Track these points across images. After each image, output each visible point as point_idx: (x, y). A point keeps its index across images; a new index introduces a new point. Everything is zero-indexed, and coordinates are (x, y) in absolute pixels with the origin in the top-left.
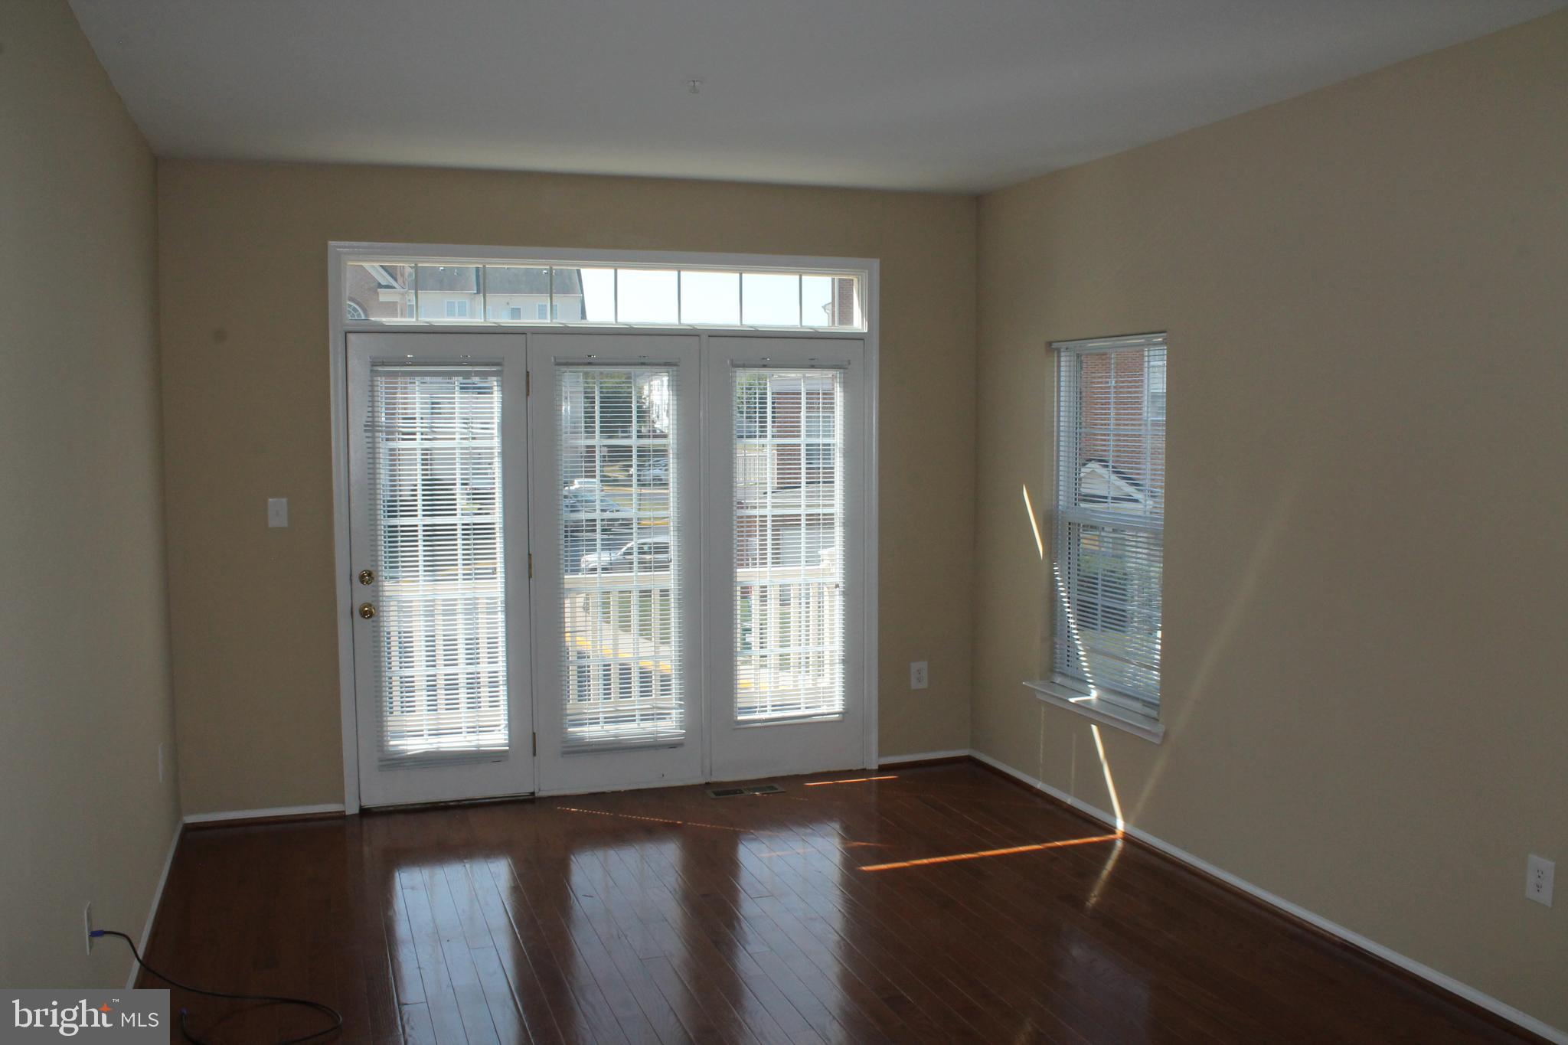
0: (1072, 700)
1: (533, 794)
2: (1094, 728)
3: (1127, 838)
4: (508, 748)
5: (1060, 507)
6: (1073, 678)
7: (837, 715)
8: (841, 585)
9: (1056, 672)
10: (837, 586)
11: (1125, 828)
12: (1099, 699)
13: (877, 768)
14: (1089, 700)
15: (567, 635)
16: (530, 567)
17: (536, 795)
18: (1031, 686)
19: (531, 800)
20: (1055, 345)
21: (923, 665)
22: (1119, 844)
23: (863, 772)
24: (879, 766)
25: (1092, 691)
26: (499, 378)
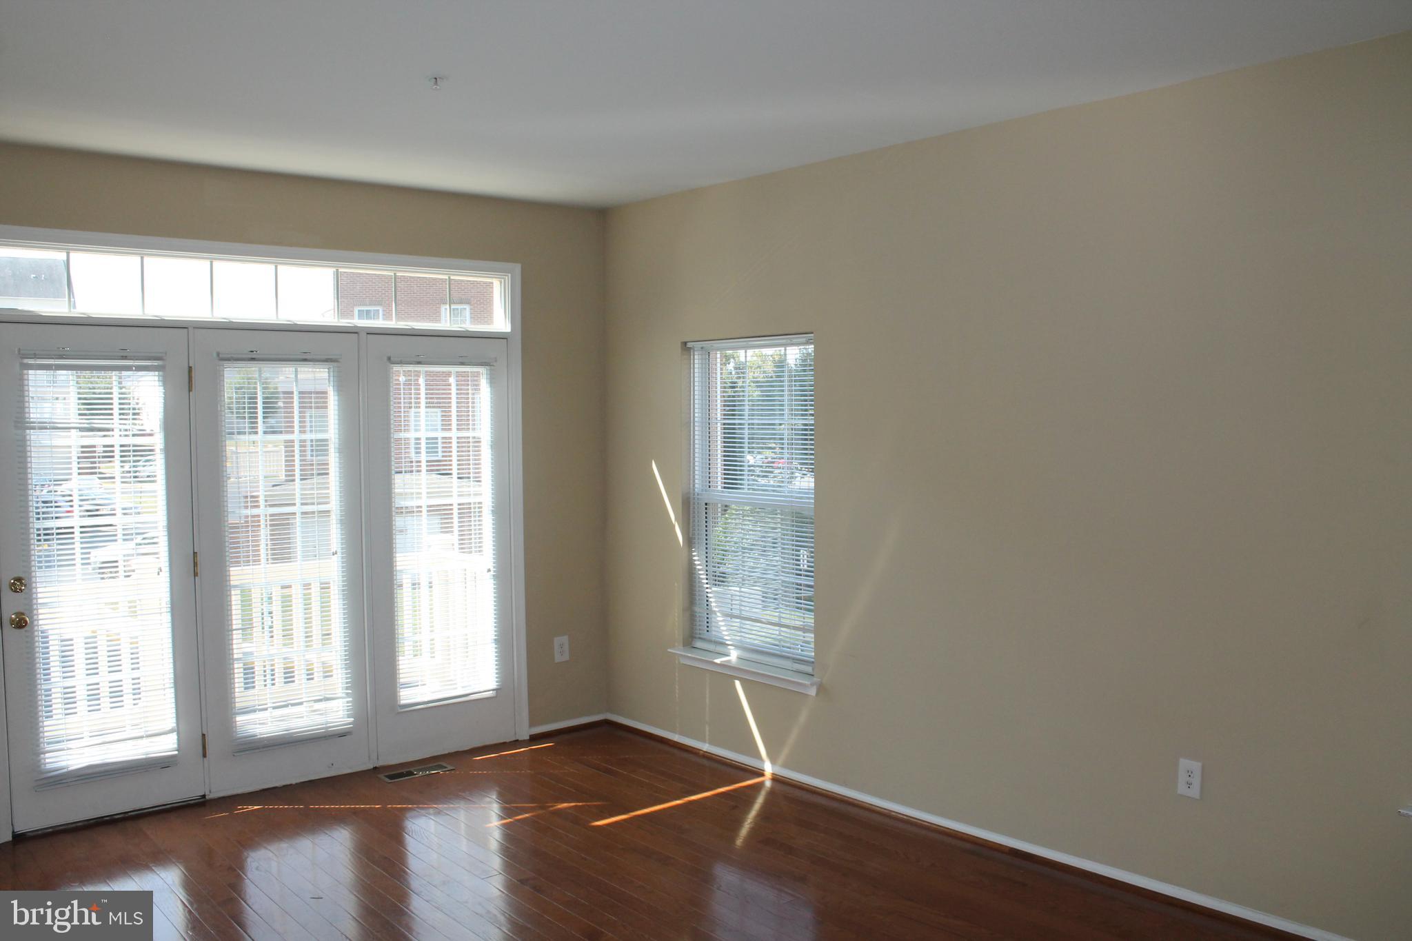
0: (718, 661)
1: (204, 796)
2: (737, 683)
3: (776, 779)
4: (176, 752)
5: (696, 490)
6: (710, 641)
7: (491, 692)
8: (492, 569)
9: (695, 638)
10: (489, 570)
11: (773, 770)
12: (739, 658)
13: (528, 738)
14: (729, 661)
15: (234, 632)
16: (195, 564)
17: (207, 797)
18: (674, 651)
19: (202, 804)
20: (689, 345)
21: (564, 639)
22: (768, 784)
23: (516, 743)
24: (530, 736)
25: (731, 651)
26: (161, 373)
